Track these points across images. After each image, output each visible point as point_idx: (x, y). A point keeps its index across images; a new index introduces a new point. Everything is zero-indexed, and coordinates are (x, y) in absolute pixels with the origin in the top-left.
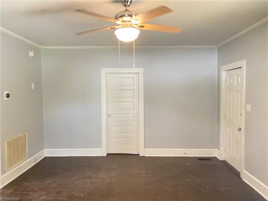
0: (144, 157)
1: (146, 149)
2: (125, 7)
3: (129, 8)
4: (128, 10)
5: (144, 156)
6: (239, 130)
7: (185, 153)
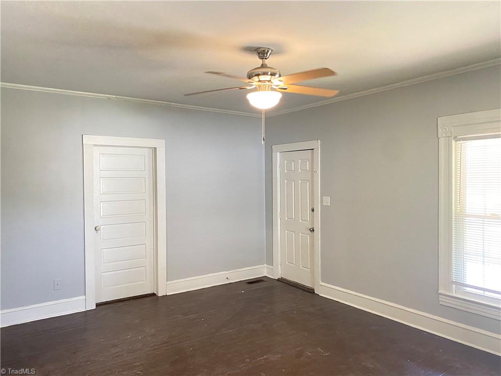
0: (165, 297)
1: (168, 282)
2: (261, 60)
3: (266, 61)
4: (266, 65)
5: (166, 295)
6: (311, 231)
7: (227, 278)
